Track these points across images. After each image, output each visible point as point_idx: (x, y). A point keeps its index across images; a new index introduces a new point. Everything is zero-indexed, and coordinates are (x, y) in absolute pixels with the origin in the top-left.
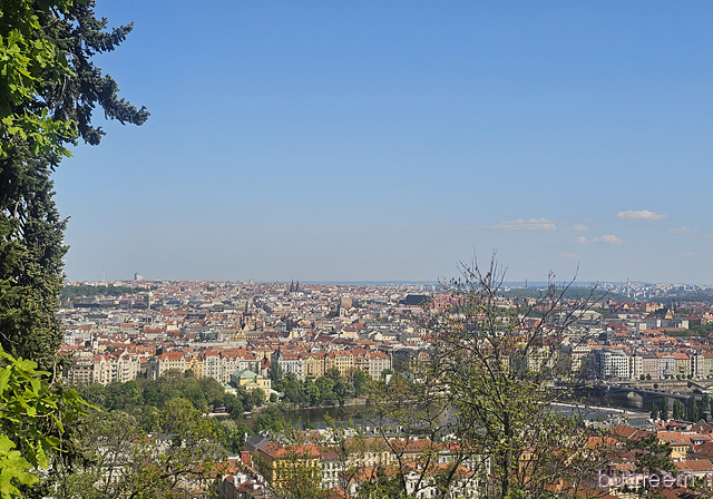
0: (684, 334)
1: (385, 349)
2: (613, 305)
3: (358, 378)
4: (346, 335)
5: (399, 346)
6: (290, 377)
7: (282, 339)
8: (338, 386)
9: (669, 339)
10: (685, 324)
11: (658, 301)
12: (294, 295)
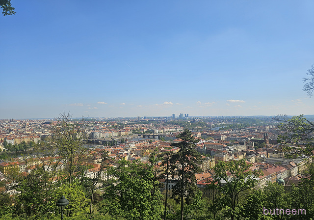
0: (111, 128)
1: (39, 135)
2: (96, 122)
3: (31, 143)
4: (27, 132)
5: (43, 134)
6: (10, 144)
7: (7, 135)
8: (25, 146)
9: (107, 129)
10: (111, 126)
11: (105, 121)
12: (11, 123)
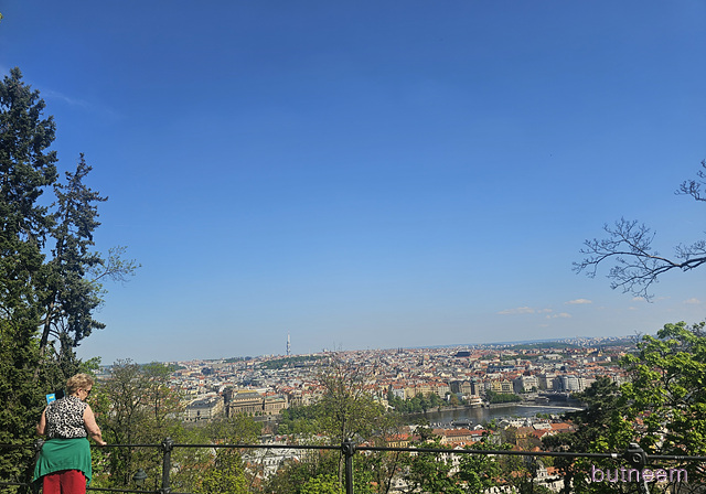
0: (609, 364)
1: (446, 382)
2: (569, 350)
3: (433, 397)
4: (426, 375)
5: (454, 379)
6: (398, 398)
7: (394, 379)
8: (422, 402)
9: (600, 368)
10: (609, 359)
11: (593, 347)
12: (400, 355)
